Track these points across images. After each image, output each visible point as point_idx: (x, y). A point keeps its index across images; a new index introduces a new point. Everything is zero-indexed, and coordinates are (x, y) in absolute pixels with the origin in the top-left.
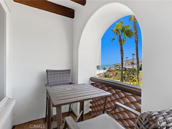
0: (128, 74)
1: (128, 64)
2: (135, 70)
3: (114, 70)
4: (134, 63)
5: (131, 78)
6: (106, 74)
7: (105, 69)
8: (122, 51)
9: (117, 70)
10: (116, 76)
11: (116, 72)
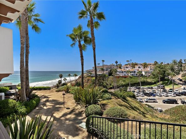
0: (98, 80)
1: (99, 70)
2: (105, 76)
3: (86, 76)
4: (104, 69)
5: (102, 83)
6: (78, 81)
7: (76, 75)
8: (82, 57)
9: (89, 76)
10: (88, 82)
11: (88, 78)
